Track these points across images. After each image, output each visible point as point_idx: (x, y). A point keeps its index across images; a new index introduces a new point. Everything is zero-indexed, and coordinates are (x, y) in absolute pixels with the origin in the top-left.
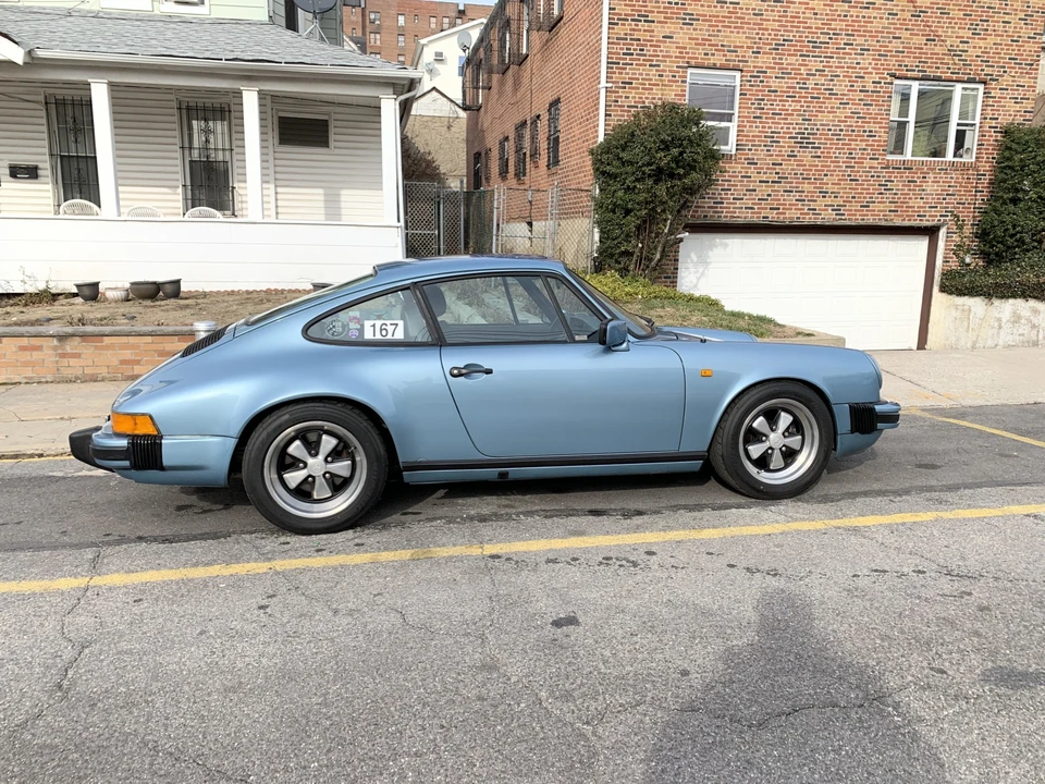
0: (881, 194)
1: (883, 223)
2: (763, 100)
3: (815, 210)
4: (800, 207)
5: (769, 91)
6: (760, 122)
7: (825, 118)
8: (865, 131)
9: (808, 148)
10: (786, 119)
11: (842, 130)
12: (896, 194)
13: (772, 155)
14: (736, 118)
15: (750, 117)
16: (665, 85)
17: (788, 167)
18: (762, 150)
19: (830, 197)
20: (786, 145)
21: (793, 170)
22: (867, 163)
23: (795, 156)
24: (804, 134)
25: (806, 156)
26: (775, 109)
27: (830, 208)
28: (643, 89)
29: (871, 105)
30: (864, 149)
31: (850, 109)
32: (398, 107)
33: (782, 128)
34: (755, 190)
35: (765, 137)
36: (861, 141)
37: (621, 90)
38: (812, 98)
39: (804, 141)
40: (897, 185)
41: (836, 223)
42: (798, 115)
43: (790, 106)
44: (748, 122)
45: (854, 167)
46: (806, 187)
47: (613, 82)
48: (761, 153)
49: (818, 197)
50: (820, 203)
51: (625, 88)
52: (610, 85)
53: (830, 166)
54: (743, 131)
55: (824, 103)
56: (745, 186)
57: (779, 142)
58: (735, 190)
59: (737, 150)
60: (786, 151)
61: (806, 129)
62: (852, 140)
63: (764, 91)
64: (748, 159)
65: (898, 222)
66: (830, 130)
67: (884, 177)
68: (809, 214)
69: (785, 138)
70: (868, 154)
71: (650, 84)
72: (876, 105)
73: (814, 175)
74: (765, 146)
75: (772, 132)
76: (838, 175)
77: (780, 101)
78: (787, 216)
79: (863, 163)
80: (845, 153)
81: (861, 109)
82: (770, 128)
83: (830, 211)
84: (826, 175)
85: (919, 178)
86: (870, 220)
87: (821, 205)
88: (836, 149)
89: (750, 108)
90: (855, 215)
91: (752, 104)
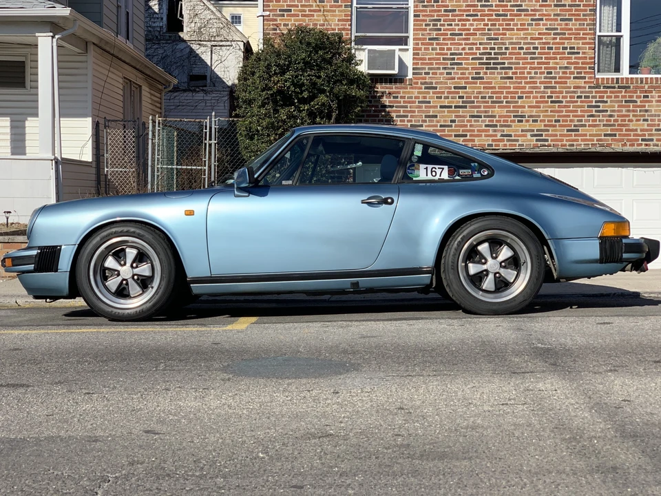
0: (592, 116)
1: (599, 149)
2: (440, 20)
3: (510, 136)
4: (491, 133)
5: (445, 11)
6: (437, 44)
7: (514, 36)
8: (566, 48)
9: (496, 69)
10: (468, 39)
11: (537, 48)
12: (611, 116)
13: (454, 78)
14: (411, 41)
15: (425, 39)
16: (328, 11)
17: (473, 90)
18: (441, 74)
19: (527, 121)
20: (469, 66)
21: (480, 93)
22: (571, 83)
23: (482, 78)
24: (490, 54)
25: (495, 78)
26: (454, 30)
27: (529, 134)
28: (303, 16)
29: (571, 20)
30: (566, 68)
31: (544, 25)
32: (55, 44)
33: (464, 49)
34: (436, 116)
35: (444, 59)
36: (561, 59)
37: (279, 18)
38: (497, 15)
39: (491, 62)
40: (612, 105)
41: (537, 150)
42: (482, 34)
43: (472, 25)
44: (422, 44)
45: (555, 88)
46: (497, 111)
47: (270, 11)
48: (441, 75)
49: (514, 121)
50: (516, 128)
51: (283, 15)
52: (268, 13)
53: (525, 88)
54: (418, 54)
55: (513, 20)
56: (423, 112)
57: (461, 64)
58: (412, 116)
59: (414, 74)
60: (470, 73)
61: (494, 49)
62: (550, 58)
63: (440, 11)
64: (425, 83)
65: (618, 148)
66: (522, 48)
67: (593, 97)
68: (503, 141)
69: (468, 59)
70: (572, 73)
71: (310, 11)
72: (576, 20)
73: (505, 97)
74: (445, 68)
75: (451, 54)
76: (534, 97)
77: (459, 20)
78: (476, 143)
79: (566, 83)
80: (541, 73)
81: (559, 25)
82: (450, 49)
83: (529, 137)
84: (520, 98)
85: (639, 97)
86: (581, 146)
87: (517, 131)
88: (531, 68)
89: (425, 30)
90: (562, 140)
91: (426, 25)
